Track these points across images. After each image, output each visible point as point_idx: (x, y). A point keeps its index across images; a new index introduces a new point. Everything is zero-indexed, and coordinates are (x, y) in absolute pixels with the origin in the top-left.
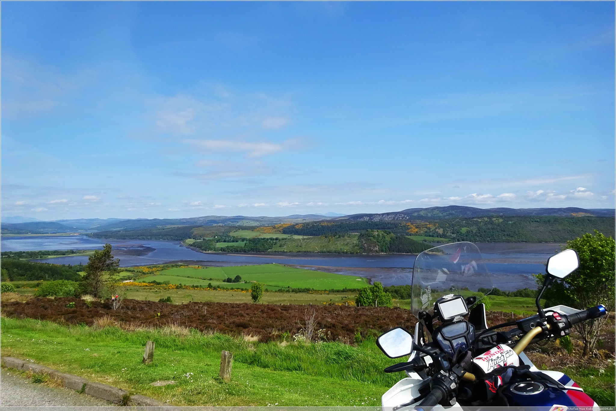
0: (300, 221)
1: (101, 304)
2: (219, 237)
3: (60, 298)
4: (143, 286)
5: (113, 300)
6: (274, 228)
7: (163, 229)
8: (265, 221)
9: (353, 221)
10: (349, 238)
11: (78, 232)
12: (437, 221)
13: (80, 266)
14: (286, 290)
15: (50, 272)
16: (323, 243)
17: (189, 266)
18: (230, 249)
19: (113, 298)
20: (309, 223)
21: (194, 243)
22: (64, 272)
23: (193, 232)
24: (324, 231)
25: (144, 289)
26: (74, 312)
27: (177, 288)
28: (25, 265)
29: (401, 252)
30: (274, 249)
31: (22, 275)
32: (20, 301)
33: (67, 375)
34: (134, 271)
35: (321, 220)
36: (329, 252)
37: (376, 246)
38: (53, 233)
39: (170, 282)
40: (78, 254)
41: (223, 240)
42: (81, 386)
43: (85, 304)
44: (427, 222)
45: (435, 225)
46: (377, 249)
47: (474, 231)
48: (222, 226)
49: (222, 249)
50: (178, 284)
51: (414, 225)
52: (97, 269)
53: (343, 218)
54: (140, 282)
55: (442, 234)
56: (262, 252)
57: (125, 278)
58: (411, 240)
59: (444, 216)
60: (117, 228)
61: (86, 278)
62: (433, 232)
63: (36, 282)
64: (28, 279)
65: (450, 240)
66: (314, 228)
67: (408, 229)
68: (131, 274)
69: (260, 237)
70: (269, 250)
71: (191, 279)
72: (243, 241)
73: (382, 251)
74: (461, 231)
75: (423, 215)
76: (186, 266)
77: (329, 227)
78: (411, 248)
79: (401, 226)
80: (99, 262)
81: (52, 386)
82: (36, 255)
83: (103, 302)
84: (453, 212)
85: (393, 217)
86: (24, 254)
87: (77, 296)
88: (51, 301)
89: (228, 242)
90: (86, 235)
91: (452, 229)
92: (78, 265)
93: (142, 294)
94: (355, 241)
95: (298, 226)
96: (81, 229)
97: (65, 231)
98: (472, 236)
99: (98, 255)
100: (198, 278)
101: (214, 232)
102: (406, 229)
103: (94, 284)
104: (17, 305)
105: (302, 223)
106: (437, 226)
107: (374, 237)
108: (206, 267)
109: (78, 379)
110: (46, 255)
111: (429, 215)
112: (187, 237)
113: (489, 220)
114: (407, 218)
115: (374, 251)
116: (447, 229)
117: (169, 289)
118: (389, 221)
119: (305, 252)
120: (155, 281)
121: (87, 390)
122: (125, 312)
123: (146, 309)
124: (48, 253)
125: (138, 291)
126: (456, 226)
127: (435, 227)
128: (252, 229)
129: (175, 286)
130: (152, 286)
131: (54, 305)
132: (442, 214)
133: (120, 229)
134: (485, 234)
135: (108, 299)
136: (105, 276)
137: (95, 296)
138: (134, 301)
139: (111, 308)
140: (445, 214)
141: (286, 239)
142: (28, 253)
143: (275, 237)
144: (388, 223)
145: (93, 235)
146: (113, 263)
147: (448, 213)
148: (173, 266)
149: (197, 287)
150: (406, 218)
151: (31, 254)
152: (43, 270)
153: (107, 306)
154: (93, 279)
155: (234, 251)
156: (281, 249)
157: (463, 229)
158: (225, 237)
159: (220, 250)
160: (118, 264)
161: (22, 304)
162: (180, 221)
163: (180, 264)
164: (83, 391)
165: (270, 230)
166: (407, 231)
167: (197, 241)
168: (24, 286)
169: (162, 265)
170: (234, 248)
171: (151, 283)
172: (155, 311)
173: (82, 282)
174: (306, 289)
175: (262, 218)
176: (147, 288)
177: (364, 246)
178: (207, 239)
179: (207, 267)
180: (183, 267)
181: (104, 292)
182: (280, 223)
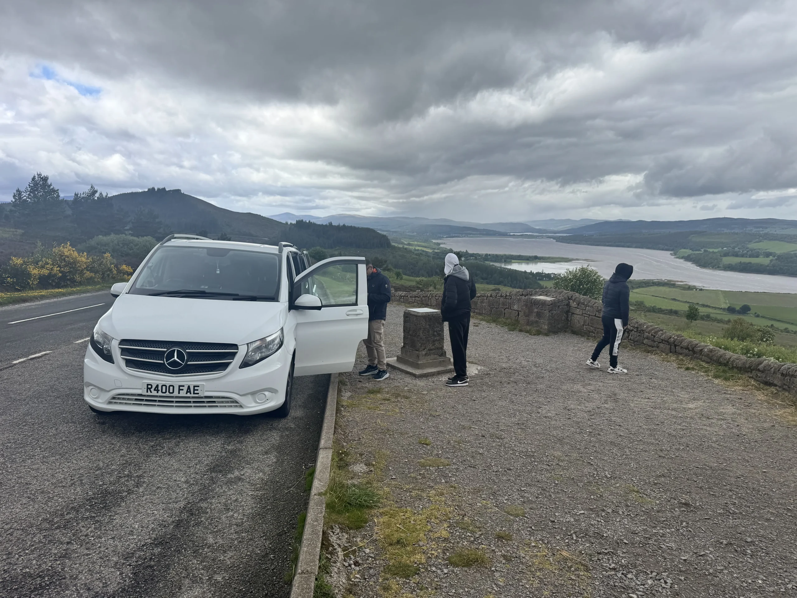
2: (730, 248)
7: (649, 235)
41: (734, 254)
49: (731, 267)
86: (489, 257)
112: (682, 247)
124: (512, 257)
128: (789, 239)
142: (493, 256)
158: (739, 249)
167: (695, 252)
170: (750, 267)
178: (711, 250)
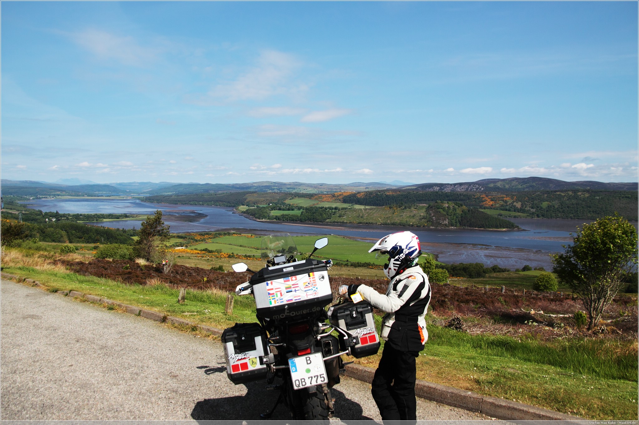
0: (362, 189)
1: (153, 267)
2: (274, 204)
3: (117, 261)
4: (195, 253)
5: (164, 265)
6: (334, 196)
7: (216, 195)
8: (324, 188)
9: (421, 191)
10: (415, 210)
11: (131, 196)
12: (515, 193)
13: (134, 230)
14: (344, 263)
15: (105, 235)
16: (387, 214)
17: (242, 234)
18: (285, 218)
19: (164, 263)
20: (372, 192)
21: (247, 210)
22: (118, 235)
23: (246, 198)
24: (388, 201)
25: (196, 257)
26: (130, 273)
27: (229, 257)
28: (82, 227)
29: (473, 227)
30: (332, 220)
31: (80, 238)
32: (84, 262)
33: (130, 306)
34: (186, 238)
35: (385, 189)
36: (393, 225)
37: (445, 219)
38: (108, 196)
39: (222, 250)
40: (131, 218)
41: (278, 208)
42: (138, 312)
43: (139, 267)
44: (504, 194)
45: (512, 198)
46: (446, 222)
47: (556, 206)
48: (277, 193)
49: (277, 218)
50: (230, 252)
51: (490, 197)
52: (149, 235)
53: (410, 188)
54: (192, 249)
55: (521, 208)
56: (320, 222)
57: (178, 244)
58: (485, 213)
59: (524, 189)
60: (169, 192)
61: (139, 242)
62: (510, 206)
63: (92, 245)
64: (86, 242)
65: (529, 215)
66: (377, 197)
67: (483, 202)
68: (183, 241)
69: (318, 206)
70: (328, 220)
71: (244, 248)
72: (299, 210)
73: (452, 225)
74: (541, 205)
75: (500, 187)
76: (239, 234)
77: (394, 197)
78: (484, 223)
79: (475, 198)
80: (151, 228)
81: (120, 312)
82: (92, 218)
83: (154, 266)
84: (534, 184)
85: (466, 188)
86: (81, 217)
87: (131, 259)
88: (108, 262)
89: (284, 210)
90: (139, 199)
91: (532, 203)
92: (132, 230)
93: (194, 261)
94: (422, 213)
95: (360, 195)
96: (134, 193)
97: (118, 194)
98: (553, 211)
99: (149, 222)
100: (251, 248)
101: (268, 199)
102: (479, 202)
103: (147, 249)
104: (81, 265)
105: (365, 192)
106: (514, 200)
107: (444, 209)
108: (259, 236)
109: (136, 307)
110: (101, 218)
111: (507, 186)
112: (241, 204)
113: (573, 194)
114: (482, 189)
115: (443, 225)
116: (526, 203)
117: (221, 257)
118: (461, 192)
119: (367, 223)
120: (206, 249)
121: (141, 314)
122: (174, 276)
123: (194, 274)
124: (103, 216)
125: (189, 258)
126: (536, 200)
127: (512, 200)
128: (310, 196)
129: (227, 254)
130: (204, 253)
131: (112, 266)
132: (521, 186)
133: (172, 193)
134: (568, 210)
135: (159, 264)
136: (156, 242)
137: (148, 260)
138: (183, 267)
139: (162, 272)
140: (525, 186)
141: (346, 209)
142: (84, 215)
143: (334, 205)
144: (460, 195)
145: (146, 199)
146: (164, 229)
147: (528, 185)
148: (225, 234)
149: (249, 256)
150: (480, 189)
151: (88, 217)
152: (99, 234)
153: (159, 270)
154: (146, 244)
155: (290, 220)
156: (341, 220)
157: (543, 203)
158: (280, 204)
159: (274, 219)
160: (168, 231)
161: (86, 264)
162: (234, 186)
163: (232, 232)
164: (139, 314)
165: (329, 198)
166: (482, 204)
167: (250, 208)
168: (82, 248)
169: (214, 233)
170: (290, 217)
171: (203, 250)
172: (202, 277)
173: (135, 247)
174: (366, 263)
175: (321, 185)
176: (199, 255)
177: (433, 219)
178: (261, 206)
179: (261, 236)
180: (236, 235)
181: (155, 256)
182: (340, 191)
